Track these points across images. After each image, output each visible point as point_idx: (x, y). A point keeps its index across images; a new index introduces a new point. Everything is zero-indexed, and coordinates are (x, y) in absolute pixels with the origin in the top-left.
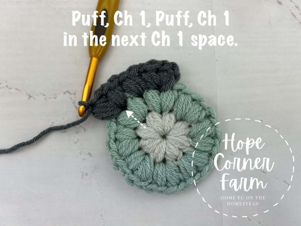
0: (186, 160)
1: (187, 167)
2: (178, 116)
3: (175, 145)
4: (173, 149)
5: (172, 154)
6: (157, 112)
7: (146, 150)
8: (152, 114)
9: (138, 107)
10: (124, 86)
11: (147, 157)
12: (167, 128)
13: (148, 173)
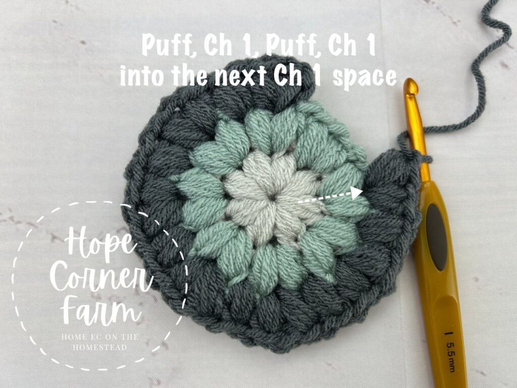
0: (313, 237)
1: (316, 250)
2: (302, 162)
3: (293, 211)
4: (290, 219)
5: (288, 227)
6: (264, 152)
7: (238, 219)
8: (255, 155)
9: (235, 139)
10: (214, 95)
11: (241, 233)
12: (280, 181)
13: (238, 261)
